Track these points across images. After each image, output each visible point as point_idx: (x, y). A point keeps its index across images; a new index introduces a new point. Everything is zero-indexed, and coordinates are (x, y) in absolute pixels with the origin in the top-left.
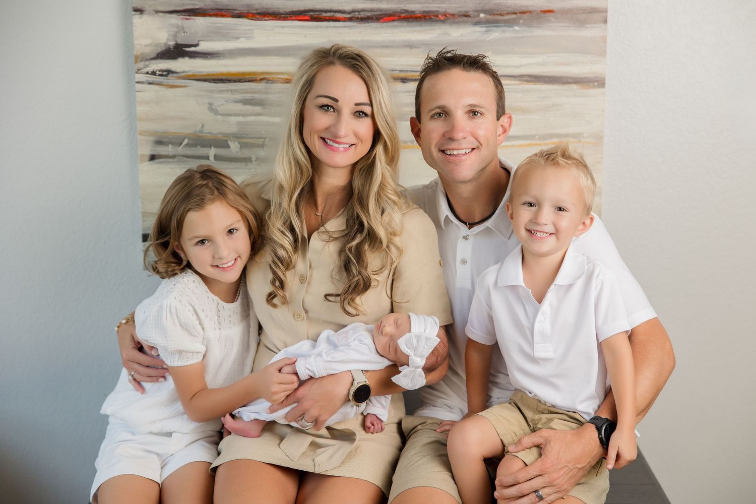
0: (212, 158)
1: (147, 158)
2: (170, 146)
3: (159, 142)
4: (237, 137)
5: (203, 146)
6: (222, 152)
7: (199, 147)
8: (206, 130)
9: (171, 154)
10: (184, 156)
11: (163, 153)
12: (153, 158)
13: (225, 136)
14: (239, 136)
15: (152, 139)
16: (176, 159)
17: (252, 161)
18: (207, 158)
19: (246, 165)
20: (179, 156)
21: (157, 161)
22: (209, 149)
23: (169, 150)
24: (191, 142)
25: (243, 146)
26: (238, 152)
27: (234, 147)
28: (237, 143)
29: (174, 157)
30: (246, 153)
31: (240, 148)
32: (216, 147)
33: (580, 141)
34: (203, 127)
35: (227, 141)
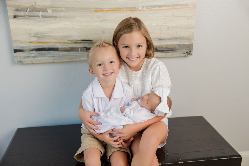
0: (40, 16)
1: (12, 17)
2: (22, 12)
3: (17, 10)
4: (51, 7)
5: (37, 11)
6: (45, 14)
7: (35, 12)
8: (37, 4)
9: (23, 15)
10: (28, 16)
11: (19, 15)
12: (15, 17)
13: (46, 7)
14: (52, 7)
15: (14, 9)
16: (25, 17)
17: (58, 18)
18: (39, 16)
19: (56, 19)
20: (26, 16)
21: (17, 18)
22: (39, 13)
23: (21, 13)
24: (31, 10)
25: (54, 11)
26: (52, 14)
27: (50, 12)
28: (51, 10)
29: (24, 16)
30: (55, 14)
31: (52, 12)
32: (42, 12)
33: (187, 7)
34: (35, 3)
35: (47, 9)
